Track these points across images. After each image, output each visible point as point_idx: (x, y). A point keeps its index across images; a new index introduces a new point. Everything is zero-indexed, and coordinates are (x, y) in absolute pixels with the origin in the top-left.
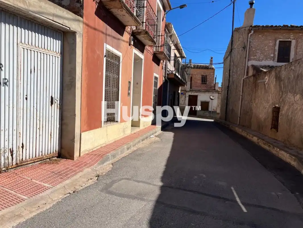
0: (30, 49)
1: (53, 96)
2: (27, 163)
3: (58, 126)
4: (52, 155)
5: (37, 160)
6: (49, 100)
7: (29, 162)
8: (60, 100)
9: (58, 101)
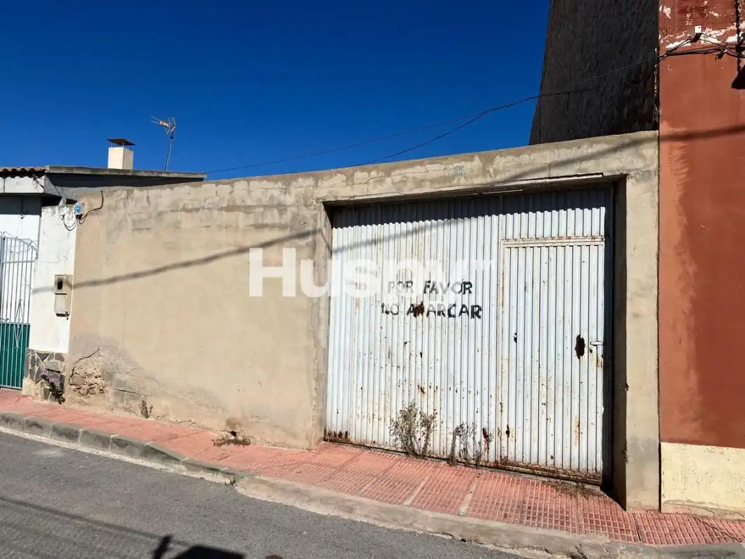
0: (523, 246)
1: (584, 336)
2: (517, 468)
3: (601, 410)
4: (584, 476)
5: (540, 472)
6: (571, 345)
7: (521, 469)
8: (605, 344)
9: (601, 349)
